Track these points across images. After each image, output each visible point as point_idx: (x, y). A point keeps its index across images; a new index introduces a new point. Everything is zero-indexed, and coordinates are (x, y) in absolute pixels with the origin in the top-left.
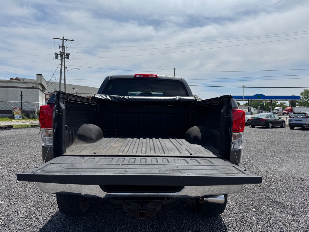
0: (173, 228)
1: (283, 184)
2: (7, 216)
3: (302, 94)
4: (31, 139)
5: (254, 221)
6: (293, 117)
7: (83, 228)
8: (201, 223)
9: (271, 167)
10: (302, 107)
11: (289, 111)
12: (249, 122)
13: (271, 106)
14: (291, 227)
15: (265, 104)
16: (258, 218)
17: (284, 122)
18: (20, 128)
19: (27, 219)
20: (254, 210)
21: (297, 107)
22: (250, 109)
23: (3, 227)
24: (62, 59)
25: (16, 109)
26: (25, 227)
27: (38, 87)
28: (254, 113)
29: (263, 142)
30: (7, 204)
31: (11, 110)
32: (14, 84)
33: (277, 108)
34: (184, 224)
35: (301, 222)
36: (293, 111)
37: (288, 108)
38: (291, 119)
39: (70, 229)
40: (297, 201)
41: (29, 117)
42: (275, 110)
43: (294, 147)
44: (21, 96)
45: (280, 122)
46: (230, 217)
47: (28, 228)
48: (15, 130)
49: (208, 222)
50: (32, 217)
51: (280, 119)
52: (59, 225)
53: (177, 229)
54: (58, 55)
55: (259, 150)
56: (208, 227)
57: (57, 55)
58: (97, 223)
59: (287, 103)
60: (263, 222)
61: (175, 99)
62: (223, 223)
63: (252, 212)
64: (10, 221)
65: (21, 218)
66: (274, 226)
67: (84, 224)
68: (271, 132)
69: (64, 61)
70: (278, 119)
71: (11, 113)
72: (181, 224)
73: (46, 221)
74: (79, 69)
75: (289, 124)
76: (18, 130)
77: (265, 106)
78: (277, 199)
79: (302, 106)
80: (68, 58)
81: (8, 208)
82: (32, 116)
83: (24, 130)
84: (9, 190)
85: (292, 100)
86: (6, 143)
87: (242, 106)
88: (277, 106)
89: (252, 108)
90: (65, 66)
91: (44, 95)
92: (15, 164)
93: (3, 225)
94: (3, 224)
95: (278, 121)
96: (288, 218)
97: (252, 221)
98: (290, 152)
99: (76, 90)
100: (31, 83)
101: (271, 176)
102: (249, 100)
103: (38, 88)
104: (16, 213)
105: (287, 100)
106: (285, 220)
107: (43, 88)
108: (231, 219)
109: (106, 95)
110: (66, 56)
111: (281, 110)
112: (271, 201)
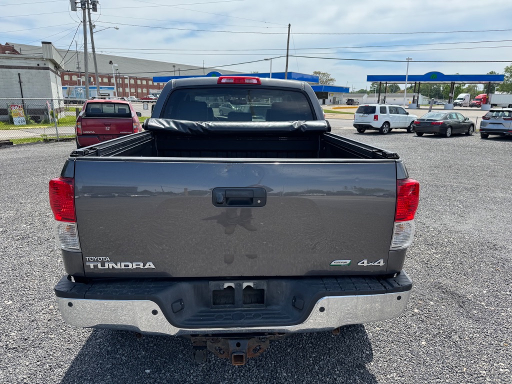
0: (287, 349)
1: (465, 257)
2: (19, 330)
3: (507, 70)
4: (47, 168)
5: (415, 333)
6: (489, 119)
7: (144, 353)
8: (332, 338)
9: (446, 221)
10: (505, 93)
11: (481, 102)
12: (414, 127)
13: (452, 93)
14: (473, 343)
15: (443, 88)
16: (422, 325)
17: (473, 125)
18: (25, 145)
19: (53, 336)
20: (416, 311)
21: (496, 92)
22: (416, 98)
23: (17, 353)
24: (84, 13)
25: (15, 106)
26: (51, 353)
27: (46, 66)
28: (422, 105)
29: (435, 167)
30: (18, 306)
31: (5, 108)
32: (4, 60)
33: (462, 96)
34: (305, 341)
35: (488, 334)
36: (489, 101)
37: (481, 96)
38: (485, 121)
39: (123, 355)
40: (485, 292)
41: (39, 120)
42: (459, 99)
43: (486, 177)
44: (20, 82)
45: (465, 126)
46: (378, 324)
47: (55, 355)
48: (18, 149)
49: (343, 336)
50: (61, 331)
51: (466, 121)
52: (105, 347)
53: (294, 350)
54: (76, 3)
55: (428, 186)
56: (343, 345)
57: (74, 4)
58: (165, 341)
59: (480, 87)
60: (430, 335)
61: (292, 126)
62: (367, 338)
63: (413, 315)
64: (26, 339)
65: (43, 334)
66: (446, 341)
67: (146, 345)
68: (448, 145)
69: (89, 14)
70: (463, 122)
71: (7, 114)
72: (300, 341)
73: (85, 339)
74: (117, 29)
75: (481, 130)
76: (22, 149)
77: (443, 91)
78: (452, 289)
79: (504, 91)
80: (95, 9)
81: (20, 314)
82: (42, 118)
83: (33, 148)
84: (18, 278)
85: (490, 82)
86: (4, 177)
87: (403, 92)
88: (462, 92)
89: (420, 96)
90: (92, 22)
91: (59, 79)
92: (24, 221)
93: (15, 348)
94: (14, 346)
95: (463, 124)
96: (469, 324)
97: (412, 332)
98: (478, 188)
99: (114, 66)
100: (34, 58)
101: (446, 240)
102: (416, 82)
103: (48, 69)
104: (34, 324)
105: (481, 82)
106: (464, 330)
107: (57, 66)
108: (379, 329)
109: (169, 120)
110: (91, 6)
111: (467, 100)
112: (443, 292)
